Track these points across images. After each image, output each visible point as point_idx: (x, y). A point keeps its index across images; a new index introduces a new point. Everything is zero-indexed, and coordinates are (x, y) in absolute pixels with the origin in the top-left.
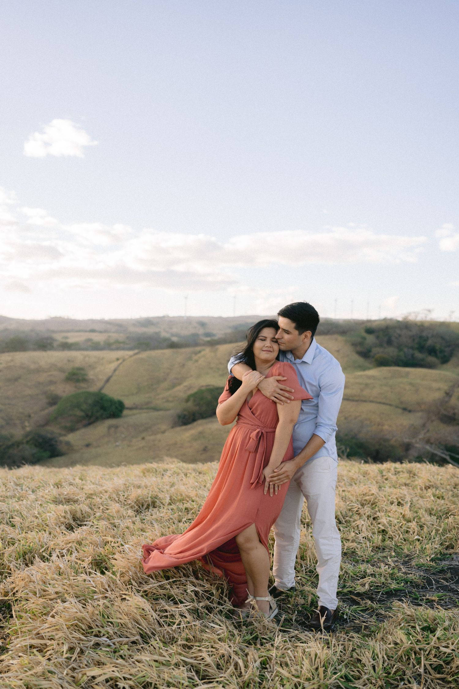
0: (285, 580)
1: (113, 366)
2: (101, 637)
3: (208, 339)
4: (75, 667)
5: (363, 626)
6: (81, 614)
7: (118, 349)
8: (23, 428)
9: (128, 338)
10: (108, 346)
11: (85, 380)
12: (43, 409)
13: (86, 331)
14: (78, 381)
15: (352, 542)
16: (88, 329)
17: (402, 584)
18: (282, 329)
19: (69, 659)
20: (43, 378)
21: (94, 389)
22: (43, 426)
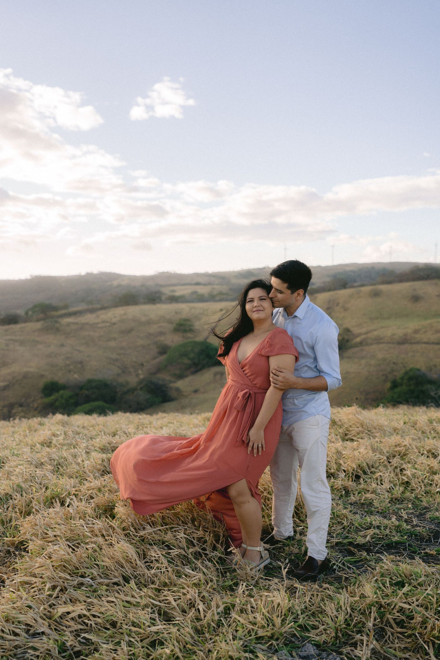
0: (282, 530)
1: (216, 317)
2: (86, 577)
4: (55, 603)
5: (344, 578)
6: (68, 556)
7: (221, 300)
8: (137, 375)
9: (231, 289)
10: (212, 298)
11: (191, 330)
12: (155, 358)
13: (191, 284)
14: (185, 331)
15: (372, 493)
16: (194, 282)
17: (406, 537)
18: (275, 288)
19: (50, 596)
20: (153, 329)
21: (200, 338)
22: (154, 374)
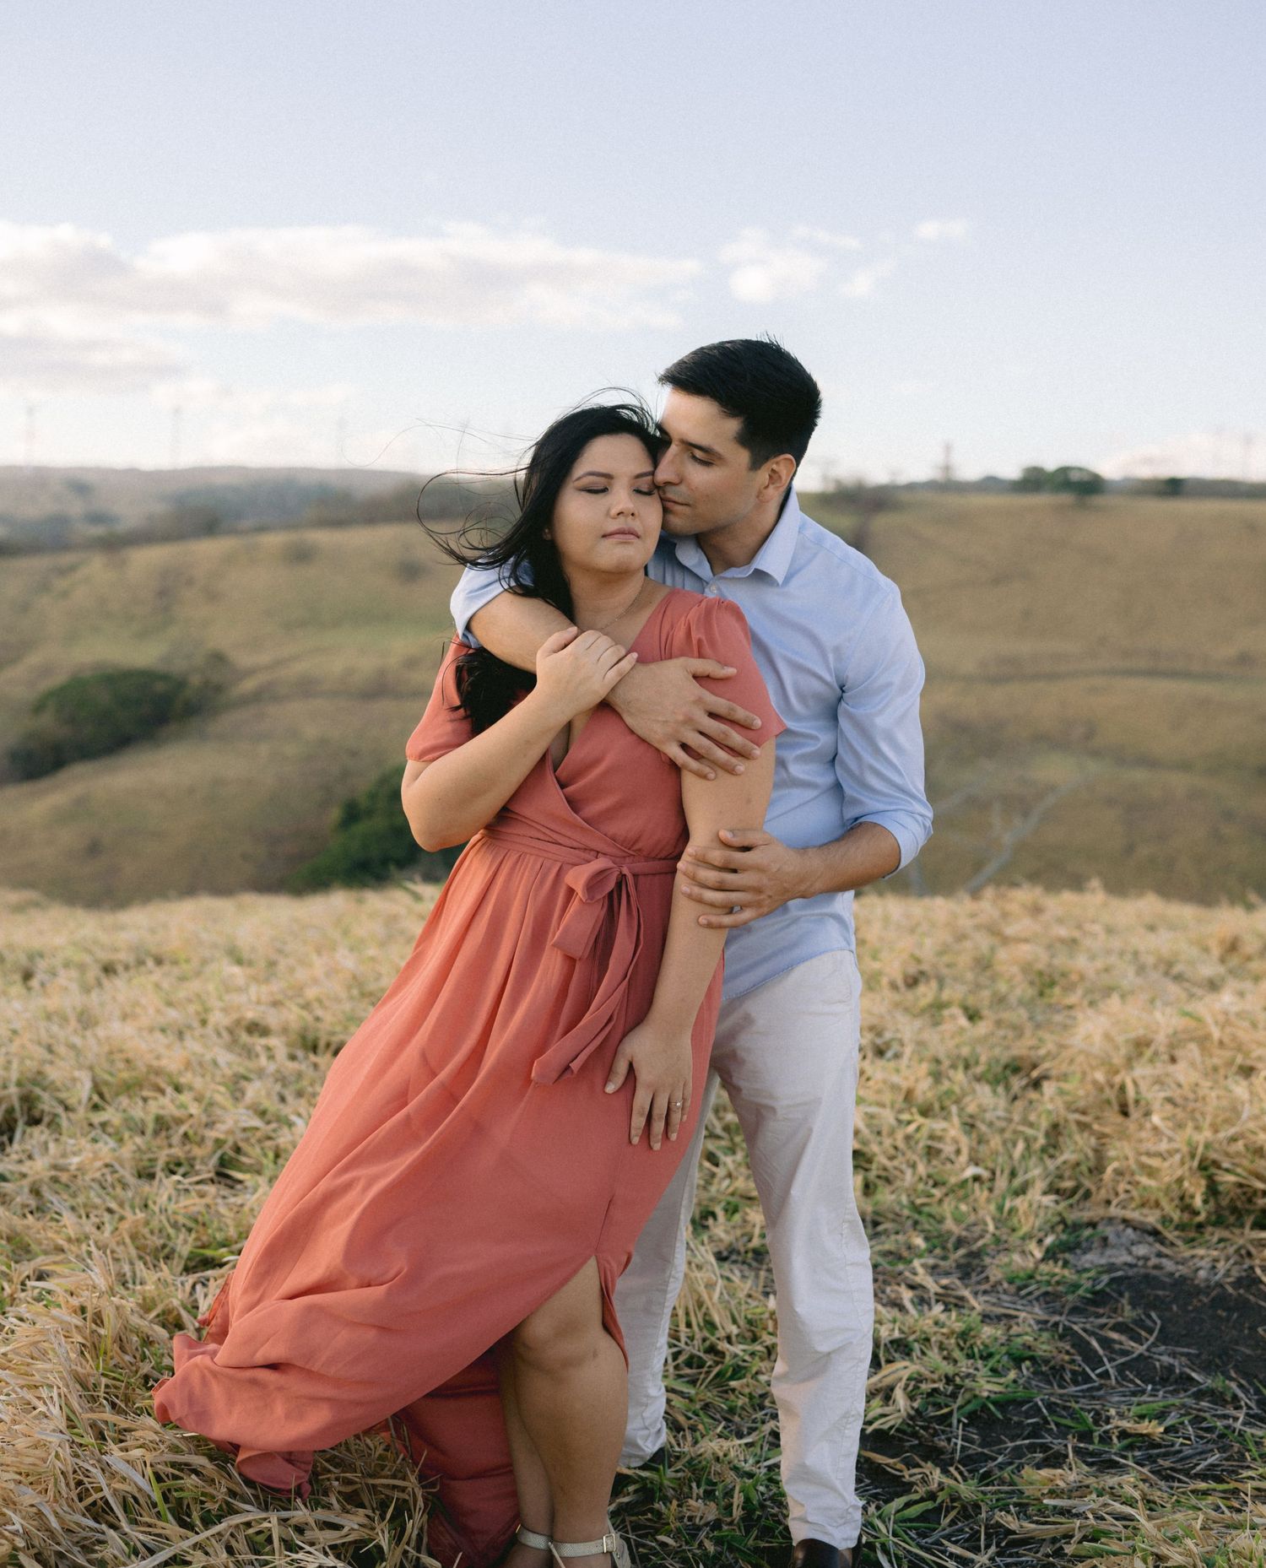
3: (98, 531)
17: (1010, 1374)
18: (680, 442)
